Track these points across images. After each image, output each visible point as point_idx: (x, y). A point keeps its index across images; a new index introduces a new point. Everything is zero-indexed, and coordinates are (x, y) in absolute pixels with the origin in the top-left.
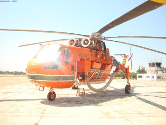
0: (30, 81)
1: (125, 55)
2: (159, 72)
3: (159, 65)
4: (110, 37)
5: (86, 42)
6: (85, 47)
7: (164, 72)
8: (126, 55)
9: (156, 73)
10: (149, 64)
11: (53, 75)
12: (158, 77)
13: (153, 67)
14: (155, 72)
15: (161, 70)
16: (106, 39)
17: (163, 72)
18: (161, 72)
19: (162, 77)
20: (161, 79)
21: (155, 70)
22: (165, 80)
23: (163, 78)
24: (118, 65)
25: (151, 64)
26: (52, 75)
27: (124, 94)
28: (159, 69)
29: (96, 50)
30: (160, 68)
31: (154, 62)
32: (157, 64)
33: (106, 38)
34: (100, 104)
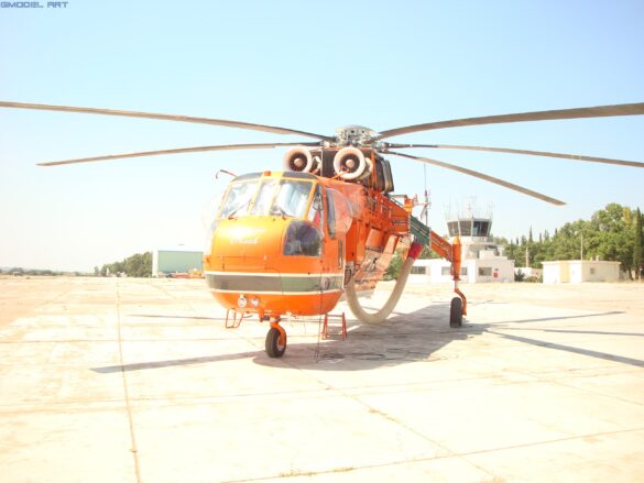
0: (214, 293)
1: (406, 196)
2: (483, 254)
3: (482, 227)
4: (408, 146)
5: (349, 162)
6: (347, 181)
7: (501, 252)
8: (411, 197)
9: (473, 257)
10: (450, 225)
11: (312, 275)
12: (482, 272)
13: (463, 235)
14: (471, 253)
15: (491, 247)
16: (390, 150)
17: (498, 254)
18: (491, 252)
19: (493, 271)
20: (492, 277)
21: (472, 247)
22: (502, 281)
23: (496, 275)
24: (427, 234)
25: (456, 224)
26: (306, 275)
27: (449, 327)
28: (484, 241)
29: (375, 189)
30: (485, 239)
31: (467, 216)
32: (477, 223)
33: (393, 146)
34: (432, 355)
